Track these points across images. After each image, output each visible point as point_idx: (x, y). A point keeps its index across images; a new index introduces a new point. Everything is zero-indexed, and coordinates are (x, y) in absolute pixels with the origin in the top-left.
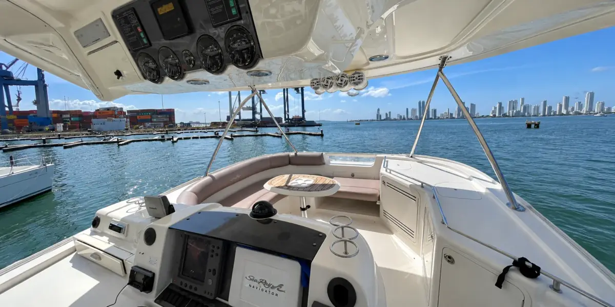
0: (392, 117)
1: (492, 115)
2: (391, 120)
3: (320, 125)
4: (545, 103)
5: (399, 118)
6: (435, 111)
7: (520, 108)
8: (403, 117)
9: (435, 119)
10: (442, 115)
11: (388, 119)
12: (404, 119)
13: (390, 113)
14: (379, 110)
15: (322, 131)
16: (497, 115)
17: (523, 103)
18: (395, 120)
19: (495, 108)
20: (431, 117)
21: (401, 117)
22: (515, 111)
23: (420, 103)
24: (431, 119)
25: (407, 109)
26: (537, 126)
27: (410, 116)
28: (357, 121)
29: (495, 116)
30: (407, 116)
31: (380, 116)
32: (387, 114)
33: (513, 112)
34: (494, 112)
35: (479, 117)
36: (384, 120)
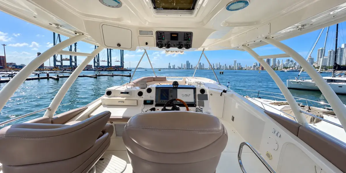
0: (175, 68)
2: (175, 69)
3: (130, 70)
4: (225, 65)
6: (192, 66)
7: (219, 66)
9: (192, 69)
11: (174, 68)
13: (175, 65)
14: (169, 64)
15: (130, 74)
17: (219, 65)
18: (177, 69)
20: (190, 68)
21: (179, 67)
22: (217, 67)
23: (187, 61)
24: (190, 69)
25: (182, 64)
26: (223, 73)
27: (183, 67)
29: (209, 69)
30: (182, 68)
31: (170, 67)
32: (173, 66)
34: (209, 67)
35: (205, 69)
36: (172, 69)
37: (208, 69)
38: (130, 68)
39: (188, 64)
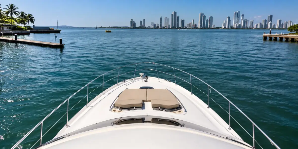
0: (147, 26)
1: (223, 27)
2: (145, 28)
3: (58, 32)
5: (153, 27)
6: (183, 22)
7: (241, 22)
8: (156, 26)
9: (183, 28)
10: (189, 25)
11: (142, 27)
12: (158, 27)
13: (144, 20)
15: (61, 40)
16: (227, 27)
18: (149, 28)
19: (226, 21)
20: (180, 26)
21: (155, 25)
22: (238, 24)
24: (180, 28)
25: (161, 18)
28: (107, 28)
29: (225, 27)
30: (161, 25)
31: (135, 24)
32: (141, 22)
33: (237, 25)
34: (225, 24)
35: (215, 29)
36: (138, 28)
37: (221, 28)
38: (58, 27)
39: (175, 17)
